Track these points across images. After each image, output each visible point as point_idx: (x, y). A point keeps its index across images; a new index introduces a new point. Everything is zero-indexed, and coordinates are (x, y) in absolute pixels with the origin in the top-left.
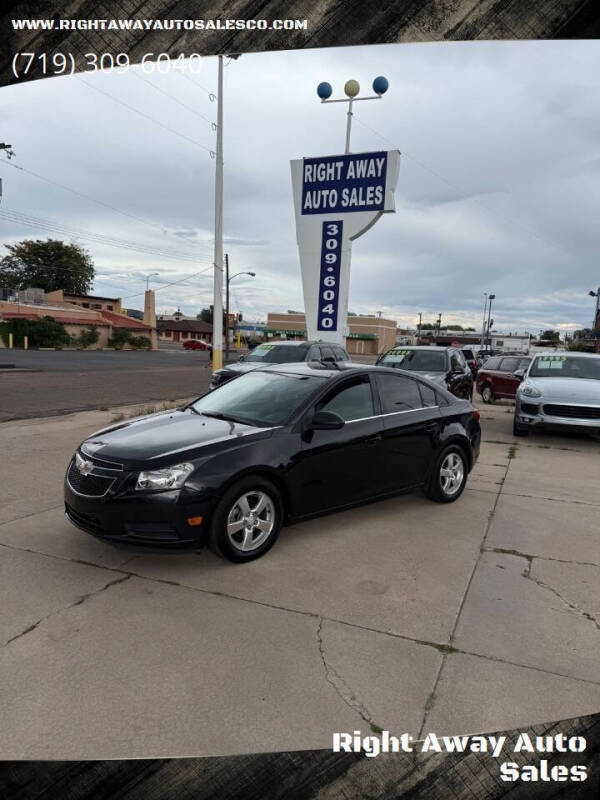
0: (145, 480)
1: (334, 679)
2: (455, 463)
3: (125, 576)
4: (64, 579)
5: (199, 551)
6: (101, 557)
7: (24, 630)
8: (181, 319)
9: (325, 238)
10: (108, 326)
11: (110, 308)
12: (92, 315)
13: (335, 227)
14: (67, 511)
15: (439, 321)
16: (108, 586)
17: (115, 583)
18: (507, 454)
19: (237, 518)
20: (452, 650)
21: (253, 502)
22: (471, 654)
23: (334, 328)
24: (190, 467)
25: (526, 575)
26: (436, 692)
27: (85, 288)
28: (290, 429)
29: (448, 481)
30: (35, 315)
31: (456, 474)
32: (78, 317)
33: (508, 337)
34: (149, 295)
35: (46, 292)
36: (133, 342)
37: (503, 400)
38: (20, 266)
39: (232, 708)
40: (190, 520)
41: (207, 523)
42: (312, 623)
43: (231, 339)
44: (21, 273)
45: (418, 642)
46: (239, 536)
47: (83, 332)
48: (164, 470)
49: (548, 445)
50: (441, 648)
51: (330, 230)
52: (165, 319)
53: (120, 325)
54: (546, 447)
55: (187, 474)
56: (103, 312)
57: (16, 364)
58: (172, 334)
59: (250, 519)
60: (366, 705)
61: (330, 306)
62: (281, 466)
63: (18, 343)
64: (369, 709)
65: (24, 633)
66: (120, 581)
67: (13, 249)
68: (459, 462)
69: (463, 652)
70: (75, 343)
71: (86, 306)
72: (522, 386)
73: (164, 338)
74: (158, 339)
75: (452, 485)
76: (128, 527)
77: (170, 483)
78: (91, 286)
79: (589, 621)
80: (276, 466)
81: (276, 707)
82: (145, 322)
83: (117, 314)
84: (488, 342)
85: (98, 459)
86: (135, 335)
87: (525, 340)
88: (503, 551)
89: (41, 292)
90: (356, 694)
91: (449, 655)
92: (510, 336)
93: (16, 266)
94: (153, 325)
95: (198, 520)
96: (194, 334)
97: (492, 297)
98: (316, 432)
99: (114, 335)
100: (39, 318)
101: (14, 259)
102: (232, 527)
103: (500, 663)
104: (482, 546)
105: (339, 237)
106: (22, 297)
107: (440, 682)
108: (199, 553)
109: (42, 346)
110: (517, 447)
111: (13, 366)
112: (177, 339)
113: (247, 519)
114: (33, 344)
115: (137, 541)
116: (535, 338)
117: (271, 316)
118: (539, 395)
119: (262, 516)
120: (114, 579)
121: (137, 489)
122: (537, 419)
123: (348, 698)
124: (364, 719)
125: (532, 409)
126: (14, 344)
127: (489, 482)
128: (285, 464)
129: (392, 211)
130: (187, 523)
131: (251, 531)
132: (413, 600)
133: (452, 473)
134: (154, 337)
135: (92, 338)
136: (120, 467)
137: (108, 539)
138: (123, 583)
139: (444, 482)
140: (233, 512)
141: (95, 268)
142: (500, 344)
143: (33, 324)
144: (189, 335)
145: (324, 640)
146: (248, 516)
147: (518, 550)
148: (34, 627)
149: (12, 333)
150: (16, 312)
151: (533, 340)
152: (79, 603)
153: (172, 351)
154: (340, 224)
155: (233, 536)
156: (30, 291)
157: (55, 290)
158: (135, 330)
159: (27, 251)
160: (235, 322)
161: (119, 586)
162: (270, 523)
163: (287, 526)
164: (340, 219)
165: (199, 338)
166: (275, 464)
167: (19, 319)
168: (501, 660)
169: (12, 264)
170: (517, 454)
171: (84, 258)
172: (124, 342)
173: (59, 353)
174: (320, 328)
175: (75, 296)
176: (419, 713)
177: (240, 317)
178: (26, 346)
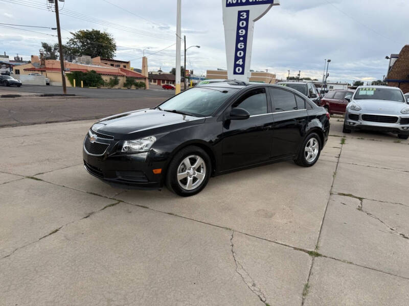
0: (128, 146)
1: (241, 271)
2: (314, 144)
3: (117, 202)
4: (80, 202)
5: (160, 189)
6: (104, 191)
7: (50, 232)
8: (162, 73)
9: (239, 20)
10: (123, 76)
11: (125, 67)
12: (115, 70)
13: (245, 14)
14: (85, 164)
15: (299, 75)
16: (105, 208)
17: (110, 206)
18: (340, 142)
19: (183, 170)
20: (318, 255)
21: (193, 161)
22: (330, 258)
23: (242, 73)
24: (154, 139)
25: (360, 209)
26: (309, 283)
27: (112, 56)
28: (216, 118)
29: (309, 154)
30: (87, 70)
31: (314, 150)
32: (108, 71)
33: (336, 84)
34: (144, 59)
35: (92, 58)
36: (136, 85)
37: (334, 115)
38: (78, 44)
39: (173, 288)
40: (154, 171)
41: (165, 172)
42: (227, 234)
43: (187, 84)
44: (79, 48)
45: (295, 248)
46: (184, 181)
47: (111, 79)
48: (139, 140)
49: (363, 138)
50: (311, 253)
51: (242, 16)
52: (153, 73)
53: (130, 75)
54: (362, 139)
55: (152, 143)
56: (121, 69)
57: (76, 94)
58: (157, 81)
59: (191, 172)
60: (262, 290)
61: (241, 60)
62: (211, 142)
63: (78, 84)
64: (265, 294)
65: (50, 234)
66: (113, 205)
67: (74, 35)
68: (316, 143)
69: (324, 256)
70: (107, 85)
71: (112, 65)
72: (349, 105)
73: (152, 83)
74: (150, 84)
75: (311, 156)
76: (118, 173)
77: (142, 148)
78: (114, 54)
79: (404, 239)
80: (208, 141)
81: (202, 289)
82: (142, 74)
83: (128, 69)
84: (325, 86)
85: (100, 134)
86: (138, 81)
87: (345, 86)
88: (344, 195)
89: (89, 57)
90: (256, 282)
91: (316, 258)
92: (337, 84)
93: (76, 44)
94: (147, 76)
95: (159, 171)
96: (168, 81)
97: (329, 61)
98: (232, 121)
99: (127, 81)
100: (88, 71)
101: (75, 40)
102: (180, 176)
103: (351, 265)
104: (331, 191)
105: (247, 20)
106: (79, 60)
107: (311, 276)
108: (160, 190)
109: (90, 86)
110: (345, 138)
111: (74, 95)
112: (159, 84)
113: (189, 171)
114: (86, 85)
115: (123, 182)
116: (350, 85)
117: (208, 72)
118: (359, 109)
119: (199, 170)
120: (109, 204)
121: (122, 151)
122: (358, 123)
123: (250, 285)
124: (261, 300)
125: (355, 117)
126: (76, 85)
127: (332, 156)
128: (213, 140)
129: (278, 4)
130: (153, 172)
131: (192, 178)
132: (290, 222)
133: (312, 150)
134: (147, 82)
135: (115, 82)
136: (112, 138)
137: (106, 180)
138: (114, 206)
139: (307, 154)
140: (180, 167)
141: (116, 45)
142: (331, 87)
143: (86, 74)
144: (166, 82)
145: (234, 245)
146: (189, 169)
147: (353, 194)
148: (56, 231)
149: (75, 79)
150: (77, 68)
151: (349, 86)
152: (86, 217)
153: (157, 90)
154: (247, 12)
155: (181, 181)
156: (84, 57)
157: (96, 57)
158: (137, 78)
159: (81, 35)
160: (190, 75)
161: (112, 207)
162: (203, 174)
163: (213, 177)
164: (248, 9)
165: (171, 83)
166: (207, 140)
167: (78, 72)
168: (351, 263)
169: (74, 43)
170: (346, 142)
171: (111, 40)
172: (132, 85)
173: (99, 90)
174: (235, 73)
175: (106, 60)
176: (299, 297)
177: (192, 72)
178: (82, 86)
